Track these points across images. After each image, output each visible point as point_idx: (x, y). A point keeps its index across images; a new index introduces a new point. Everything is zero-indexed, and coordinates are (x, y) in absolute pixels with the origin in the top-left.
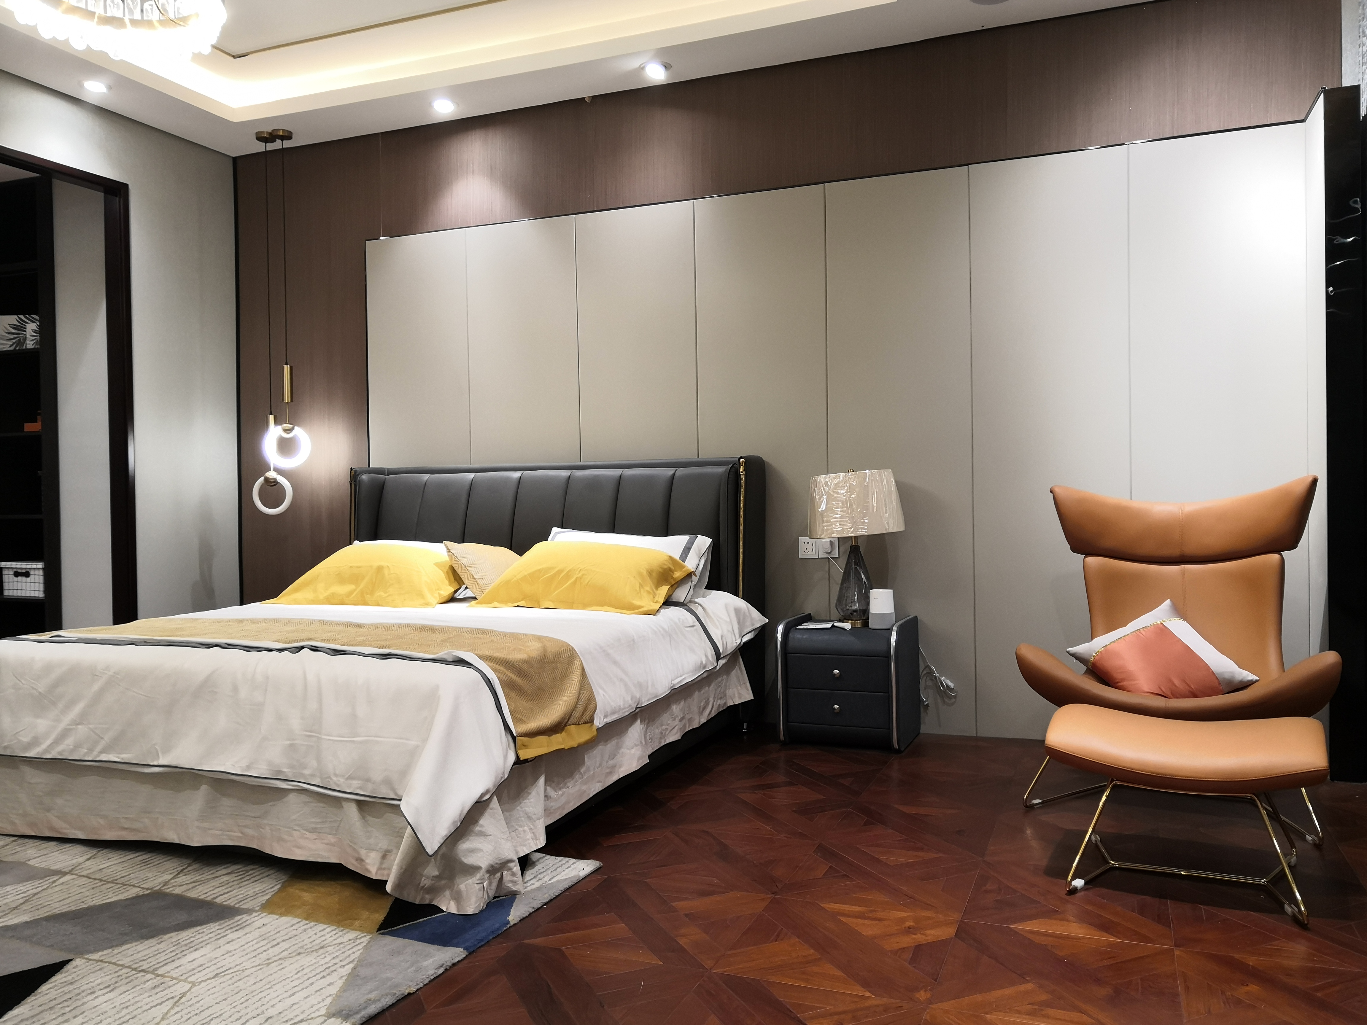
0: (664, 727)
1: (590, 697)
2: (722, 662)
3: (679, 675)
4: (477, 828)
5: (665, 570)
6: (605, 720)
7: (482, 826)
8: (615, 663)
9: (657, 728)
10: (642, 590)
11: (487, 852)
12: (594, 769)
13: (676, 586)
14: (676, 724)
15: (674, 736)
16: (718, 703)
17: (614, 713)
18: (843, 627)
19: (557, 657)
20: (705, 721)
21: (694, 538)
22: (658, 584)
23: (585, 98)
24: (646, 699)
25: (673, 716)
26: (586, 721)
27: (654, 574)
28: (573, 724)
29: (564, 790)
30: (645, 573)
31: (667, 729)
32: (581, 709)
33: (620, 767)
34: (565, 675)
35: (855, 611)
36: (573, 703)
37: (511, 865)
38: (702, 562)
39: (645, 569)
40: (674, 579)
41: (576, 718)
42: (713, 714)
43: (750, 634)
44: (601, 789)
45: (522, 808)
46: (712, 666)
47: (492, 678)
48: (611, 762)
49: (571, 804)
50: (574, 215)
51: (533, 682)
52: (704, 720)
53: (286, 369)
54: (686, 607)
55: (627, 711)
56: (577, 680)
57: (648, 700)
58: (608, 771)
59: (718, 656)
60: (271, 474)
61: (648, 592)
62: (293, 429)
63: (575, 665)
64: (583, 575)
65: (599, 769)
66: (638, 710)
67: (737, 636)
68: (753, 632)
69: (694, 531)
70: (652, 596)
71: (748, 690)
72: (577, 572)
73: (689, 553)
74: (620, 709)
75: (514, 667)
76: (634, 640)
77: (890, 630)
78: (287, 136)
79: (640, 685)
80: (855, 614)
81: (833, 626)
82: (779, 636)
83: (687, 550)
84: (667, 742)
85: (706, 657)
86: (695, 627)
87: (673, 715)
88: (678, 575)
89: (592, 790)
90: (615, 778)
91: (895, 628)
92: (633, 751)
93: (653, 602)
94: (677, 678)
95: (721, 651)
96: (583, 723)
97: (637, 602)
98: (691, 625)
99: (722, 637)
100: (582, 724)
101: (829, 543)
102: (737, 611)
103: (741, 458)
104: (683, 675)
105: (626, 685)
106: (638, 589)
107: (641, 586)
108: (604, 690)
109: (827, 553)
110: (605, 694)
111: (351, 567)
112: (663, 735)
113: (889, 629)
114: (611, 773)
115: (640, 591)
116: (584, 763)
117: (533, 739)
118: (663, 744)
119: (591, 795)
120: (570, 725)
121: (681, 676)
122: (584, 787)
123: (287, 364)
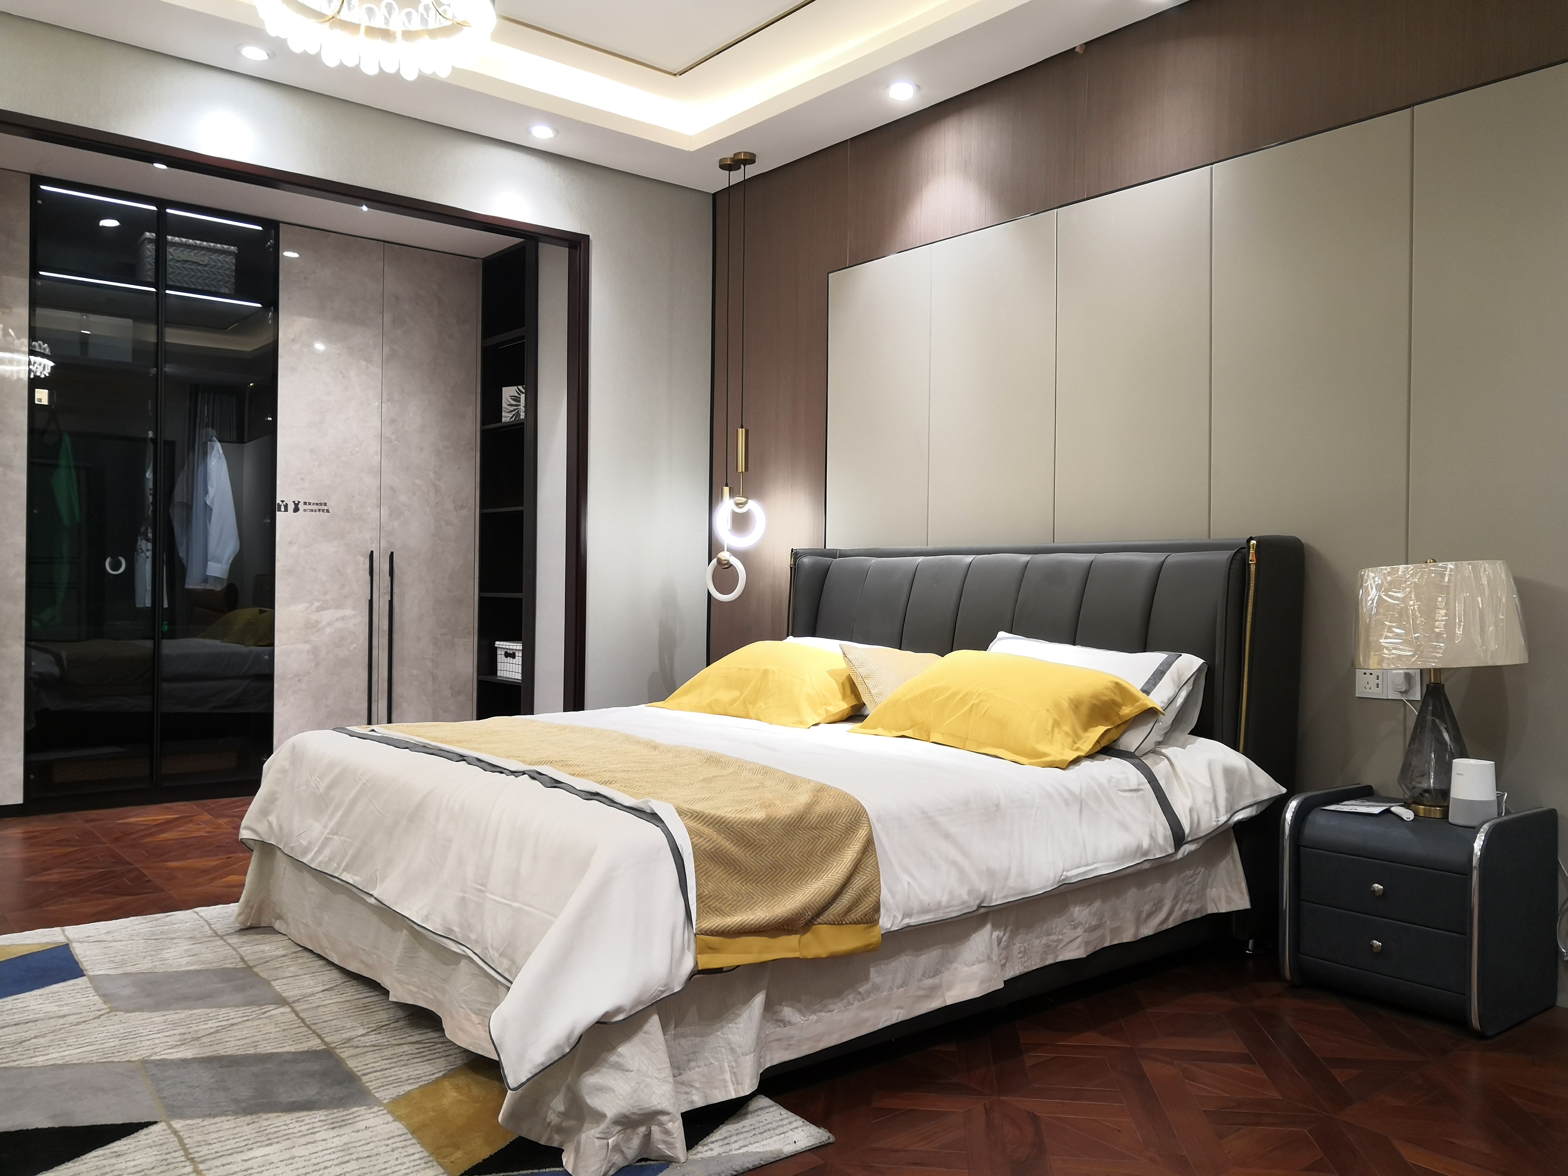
0: (1054, 937)
1: (869, 885)
2: (1187, 849)
3: (1083, 863)
4: (613, 1058)
5: (1105, 703)
6: (906, 921)
7: (620, 1055)
8: (947, 836)
9: (1038, 937)
10: (1056, 730)
11: (621, 1094)
12: (891, 988)
13: (1123, 728)
14: (1077, 934)
15: (1074, 952)
16: (1184, 909)
17: (925, 911)
18: (1400, 815)
19: (828, 820)
20: (1151, 933)
21: (1175, 657)
22: (1089, 723)
23: (1075, 48)
24: (1000, 895)
25: (1073, 923)
26: (855, 920)
27: (1084, 709)
28: (826, 924)
29: (823, 1014)
30: (1065, 704)
31: (1059, 941)
32: (847, 902)
33: (949, 989)
34: (834, 849)
35: (1427, 791)
36: (829, 893)
37: (664, 1118)
38: (1183, 694)
39: (1067, 700)
40: (1120, 717)
41: (833, 915)
42: (1170, 924)
43: (1249, 809)
44: (901, 1019)
45: (723, 1034)
46: (1161, 853)
47: (680, 845)
48: (929, 982)
49: (835, 1036)
50: (1056, 210)
51: (763, 855)
52: (1147, 931)
53: (741, 433)
54: (1137, 761)
55: (957, 911)
56: (850, 857)
57: (1005, 897)
58: (920, 993)
59: (1179, 837)
60: (725, 555)
61: (1067, 734)
62: (746, 503)
63: (858, 834)
64: (981, 701)
65: (901, 990)
66: (982, 910)
67: (1222, 810)
68: (1255, 807)
69: (1176, 646)
70: (1070, 740)
71: (1242, 893)
72: (975, 697)
73: (1160, 679)
74: (939, 906)
75: (732, 831)
76: (997, 805)
77: (1475, 830)
78: (750, 159)
79: (991, 874)
80: (1427, 795)
81: (1387, 811)
82: (1289, 815)
83: (1159, 674)
84: (1060, 959)
85: (1152, 837)
86: (1141, 792)
87: (1073, 921)
88: (1127, 711)
89: (884, 1019)
90: (935, 1004)
91: (1486, 827)
92: (975, 968)
93: (1072, 749)
94: (1078, 867)
95: (1187, 830)
96: (850, 923)
97: (1042, 748)
98: (1133, 788)
99: (1191, 811)
100: (846, 924)
101: (1403, 677)
102: (1229, 773)
103: (1251, 539)
104: (1094, 863)
105: (961, 872)
106: (1049, 728)
107: (1057, 724)
108: (912, 876)
109: (1401, 692)
110: (911, 881)
111: (740, 669)
112: (1049, 948)
113: (1474, 828)
114: (928, 997)
115: (1053, 731)
116: (867, 978)
117: (732, 940)
118: (1050, 961)
119: (880, 1026)
120: (820, 924)
121: (1087, 865)
122: (866, 1014)
123: (742, 427)
